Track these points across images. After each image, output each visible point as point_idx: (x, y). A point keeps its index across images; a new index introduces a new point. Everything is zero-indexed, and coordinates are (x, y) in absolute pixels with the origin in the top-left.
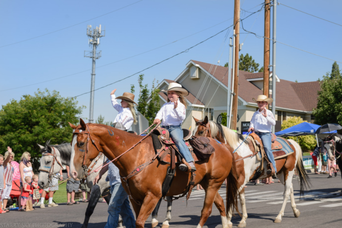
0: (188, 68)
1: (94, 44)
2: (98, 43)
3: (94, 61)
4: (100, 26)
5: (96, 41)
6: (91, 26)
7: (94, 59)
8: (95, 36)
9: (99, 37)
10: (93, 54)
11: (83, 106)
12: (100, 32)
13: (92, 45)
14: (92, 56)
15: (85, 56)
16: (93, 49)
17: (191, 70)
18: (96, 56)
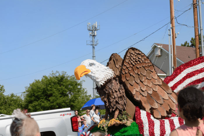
0: (153, 49)
1: (93, 35)
2: (96, 34)
3: (93, 47)
4: (96, 22)
5: (94, 33)
6: (90, 23)
7: (94, 46)
8: (93, 30)
9: (96, 30)
10: (93, 43)
11: (83, 81)
12: (96, 27)
13: (92, 36)
14: (92, 44)
15: (87, 45)
16: (93, 39)
17: (155, 50)
18: (95, 43)
